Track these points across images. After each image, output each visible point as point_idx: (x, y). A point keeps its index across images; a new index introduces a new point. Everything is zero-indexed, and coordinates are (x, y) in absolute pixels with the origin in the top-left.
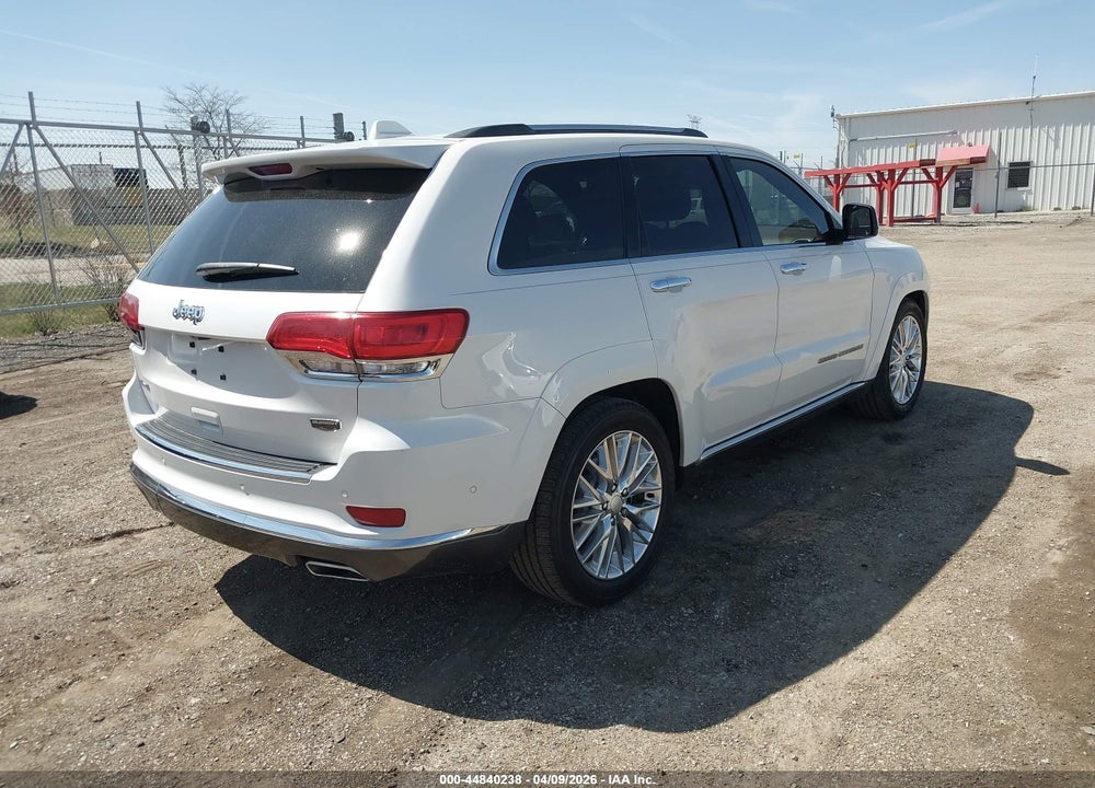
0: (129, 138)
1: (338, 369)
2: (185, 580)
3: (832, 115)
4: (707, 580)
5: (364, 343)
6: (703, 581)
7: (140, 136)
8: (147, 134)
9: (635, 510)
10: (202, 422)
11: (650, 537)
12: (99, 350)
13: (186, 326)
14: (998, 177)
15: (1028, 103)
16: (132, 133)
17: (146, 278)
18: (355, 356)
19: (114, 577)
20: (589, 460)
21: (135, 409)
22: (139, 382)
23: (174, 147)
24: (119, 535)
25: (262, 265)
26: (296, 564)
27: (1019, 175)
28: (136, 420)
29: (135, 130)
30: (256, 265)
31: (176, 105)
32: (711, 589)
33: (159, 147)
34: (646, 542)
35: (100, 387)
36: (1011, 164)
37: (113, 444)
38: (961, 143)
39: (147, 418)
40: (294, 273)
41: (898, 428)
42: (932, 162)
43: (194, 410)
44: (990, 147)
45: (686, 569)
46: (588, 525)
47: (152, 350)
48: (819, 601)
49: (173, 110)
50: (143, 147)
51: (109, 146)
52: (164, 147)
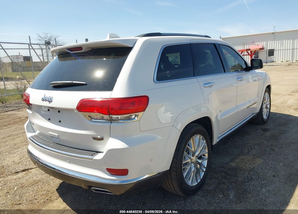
0: (27, 46)
1: (102, 118)
2: (46, 187)
3: (220, 38)
4: (224, 183)
5: (112, 109)
6: (223, 184)
7: (30, 46)
8: (32, 45)
9: (200, 161)
10: (52, 137)
11: (205, 170)
12: (19, 108)
13: (46, 104)
14: (266, 53)
15: (273, 33)
16: (28, 45)
17: (32, 87)
18: (109, 114)
19: (22, 187)
20: (187, 146)
21: (29, 131)
22: (30, 122)
23: (40, 49)
24: (24, 171)
25: (73, 82)
26: (88, 188)
27: (271, 53)
28: (29, 135)
29: (29, 44)
30: (71, 82)
31: (40, 38)
32: (226, 187)
33: (36, 49)
34: (203, 172)
35: (19, 119)
36: (269, 50)
37: (22, 138)
38: (255, 45)
39: (33, 134)
40: (86, 84)
41: (264, 127)
42: (249, 50)
43: (50, 133)
44: (263, 45)
45: (215, 179)
46: (187, 169)
47: (35, 112)
48: (264, 190)
49: (39, 40)
50: (31, 49)
51: (21, 49)
52: (37, 49)
